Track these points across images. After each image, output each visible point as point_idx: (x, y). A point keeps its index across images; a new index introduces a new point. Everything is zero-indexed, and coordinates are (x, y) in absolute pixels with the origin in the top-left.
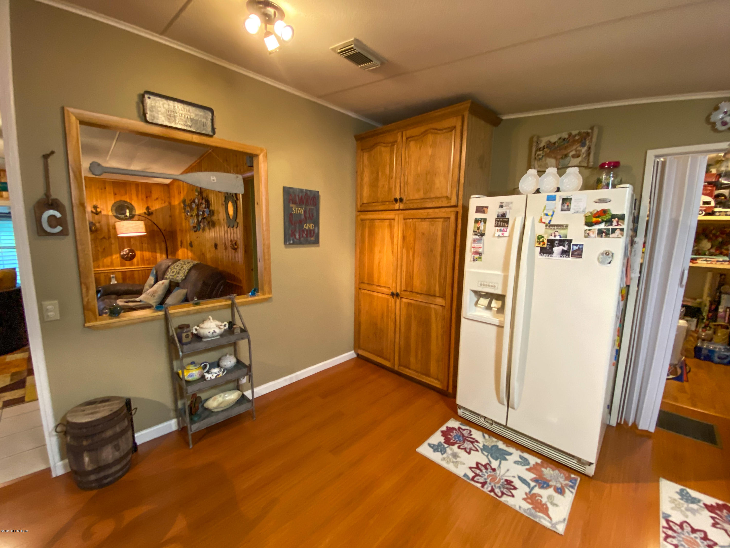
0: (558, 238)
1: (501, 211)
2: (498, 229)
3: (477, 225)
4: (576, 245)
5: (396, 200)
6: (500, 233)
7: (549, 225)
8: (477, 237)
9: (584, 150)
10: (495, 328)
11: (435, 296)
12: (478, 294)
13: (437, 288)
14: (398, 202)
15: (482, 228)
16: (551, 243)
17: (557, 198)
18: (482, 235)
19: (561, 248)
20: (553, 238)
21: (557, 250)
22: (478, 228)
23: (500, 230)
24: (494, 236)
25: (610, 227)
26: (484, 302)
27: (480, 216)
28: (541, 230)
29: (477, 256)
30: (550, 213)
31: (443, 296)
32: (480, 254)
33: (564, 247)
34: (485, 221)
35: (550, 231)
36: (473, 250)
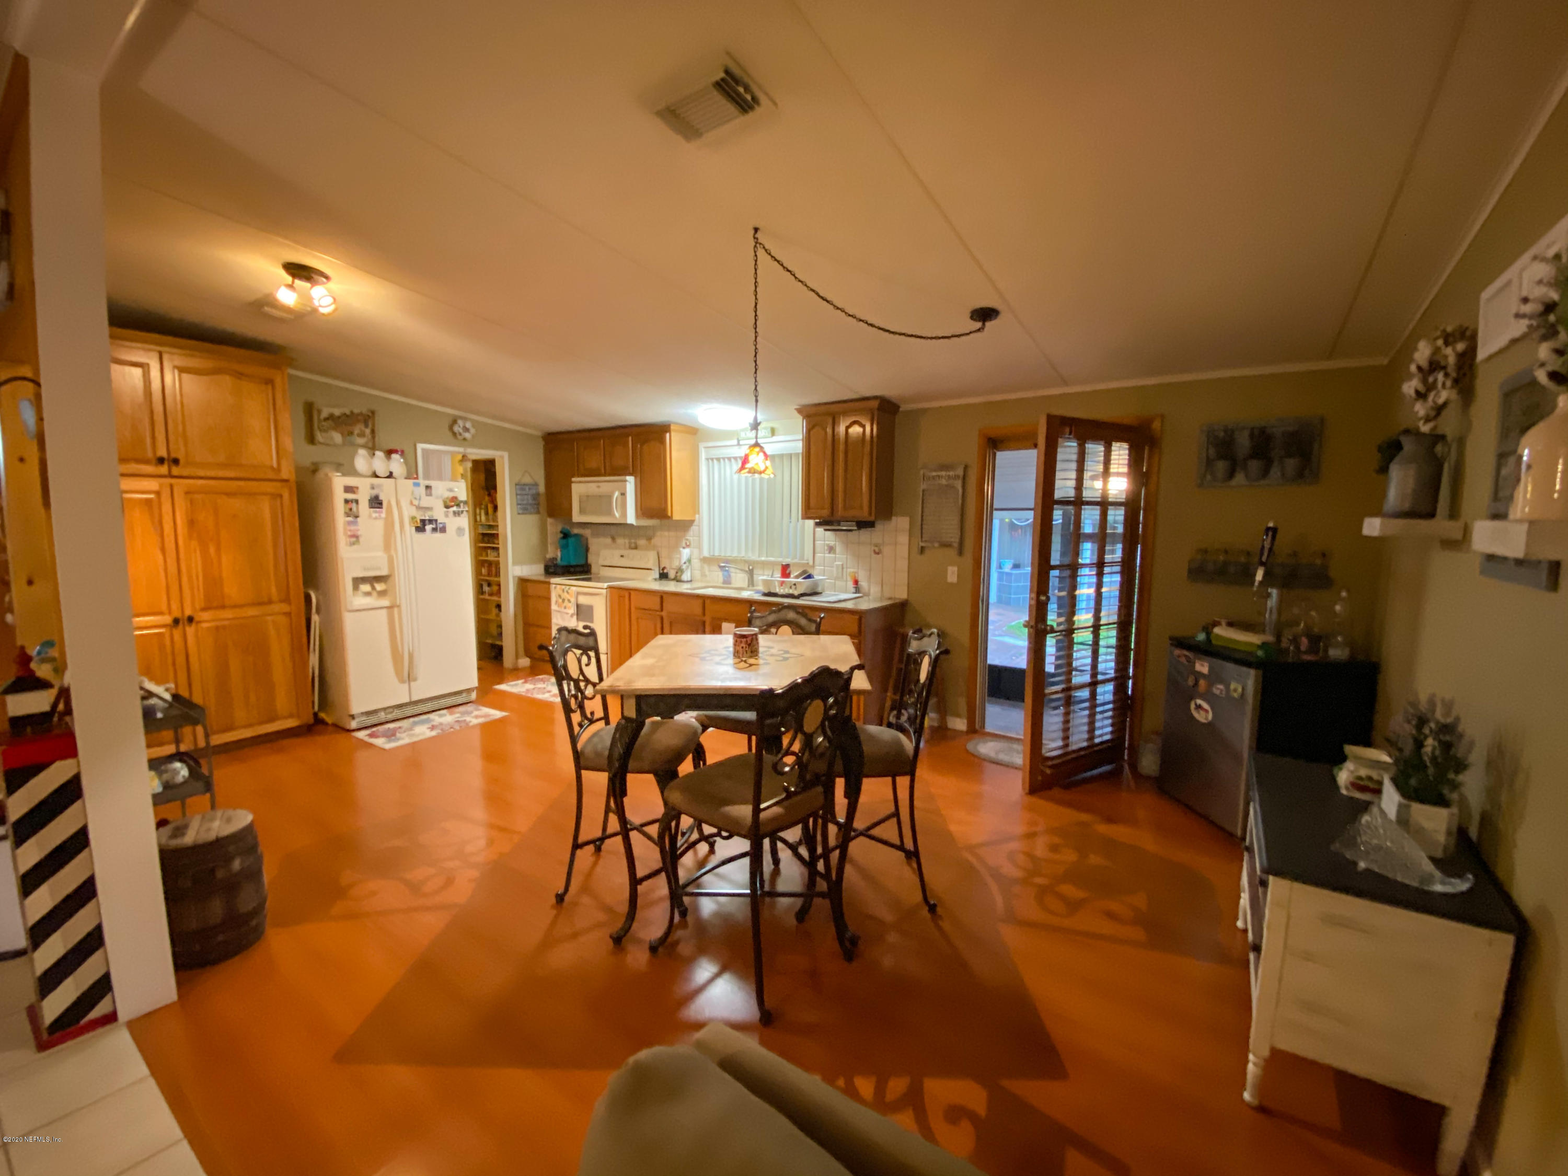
0: (427, 518)
1: (374, 492)
2: (373, 511)
3: (348, 506)
4: (441, 523)
5: (161, 460)
6: (377, 515)
7: (419, 508)
8: (350, 519)
10: (384, 612)
11: (270, 602)
12: (358, 581)
13: (274, 590)
14: (166, 462)
15: (354, 509)
16: (423, 522)
17: (422, 485)
18: (357, 517)
19: (431, 526)
20: (423, 518)
21: (429, 527)
22: (351, 509)
23: (376, 512)
24: (370, 516)
25: (460, 510)
26: (366, 588)
27: (350, 496)
28: (414, 512)
29: (354, 539)
30: (418, 498)
31: (287, 600)
32: (357, 537)
33: (433, 524)
34: (357, 502)
35: (421, 513)
36: (349, 533)
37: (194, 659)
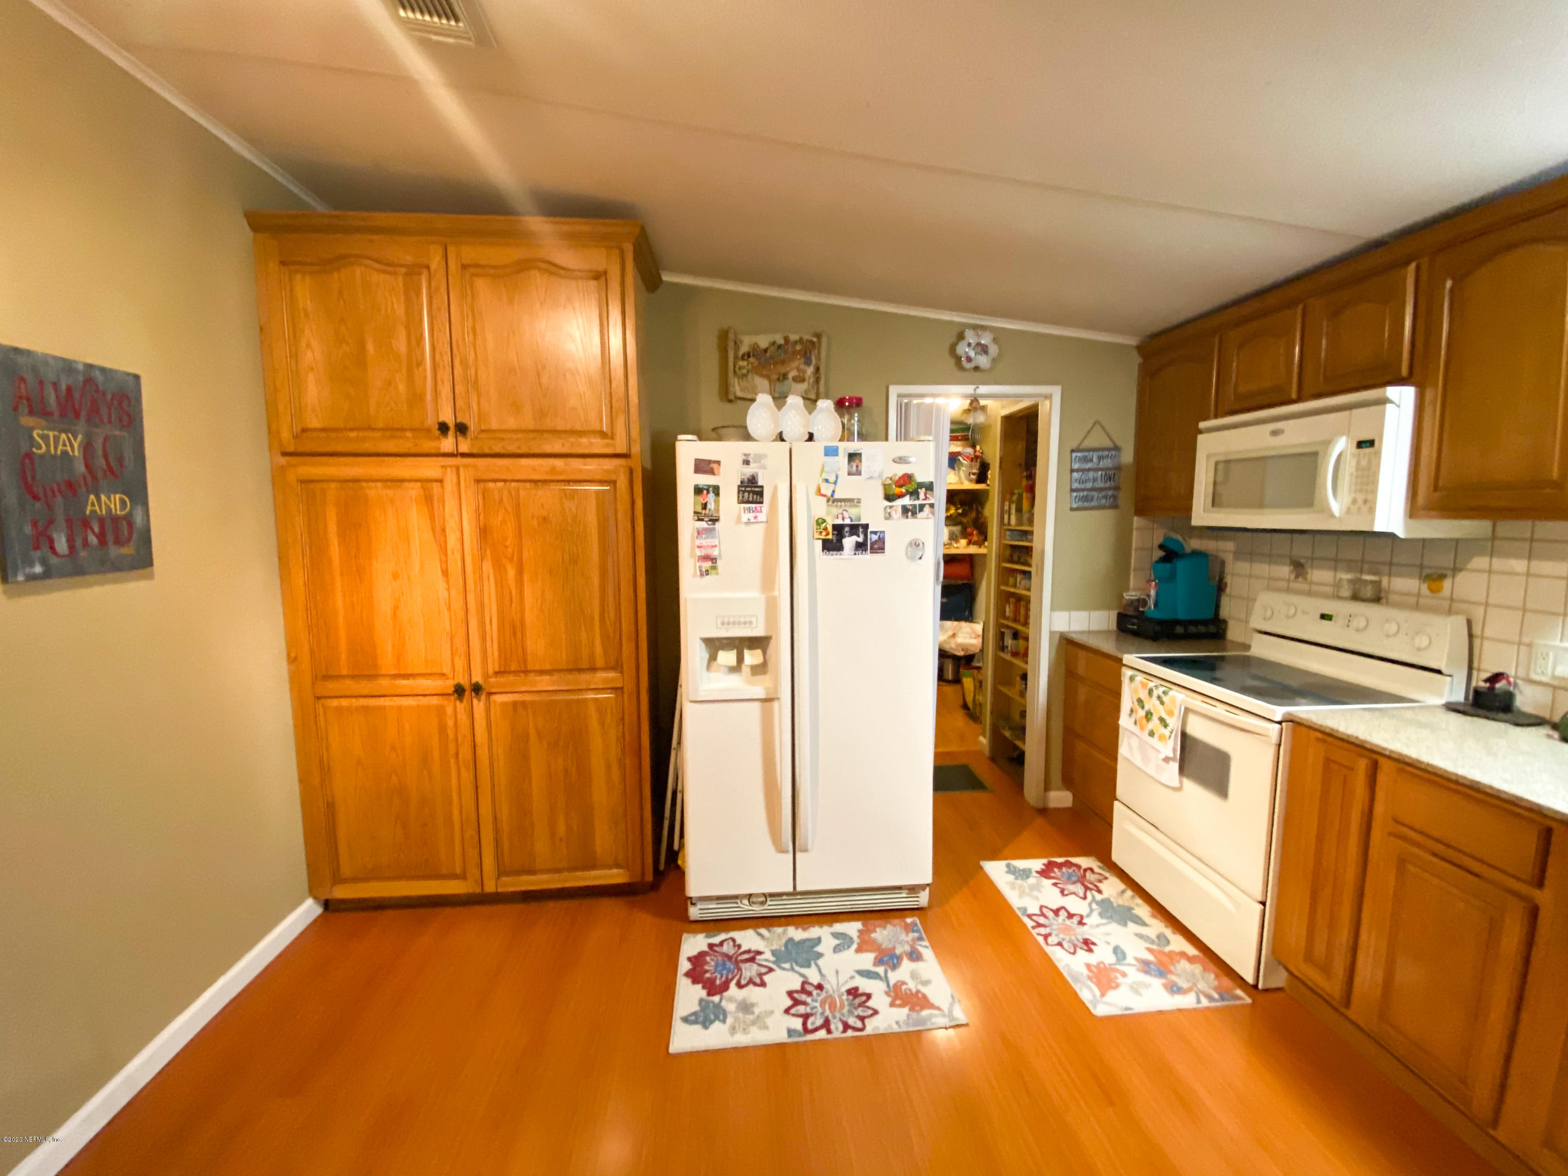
0: (848, 521)
1: (748, 471)
2: (744, 508)
3: (701, 499)
4: (875, 533)
5: (443, 428)
6: (751, 516)
7: (832, 500)
8: (703, 525)
9: (810, 370)
10: (757, 705)
11: (593, 669)
12: (714, 645)
13: (599, 650)
14: (451, 433)
15: (711, 506)
16: (839, 530)
17: (841, 452)
18: (715, 520)
19: (854, 539)
20: (839, 522)
21: (849, 542)
22: (705, 506)
23: (749, 510)
24: (739, 520)
25: (917, 503)
26: (727, 657)
27: (704, 480)
28: (821, 509)
29: (707, 565)
30: (832, 479)
31: (616, 666)
32: (713, 560)
33: (859, 536)
34: (716, 490)
35: (835, 511)
36: (698, 553)
37: (483, 753)
